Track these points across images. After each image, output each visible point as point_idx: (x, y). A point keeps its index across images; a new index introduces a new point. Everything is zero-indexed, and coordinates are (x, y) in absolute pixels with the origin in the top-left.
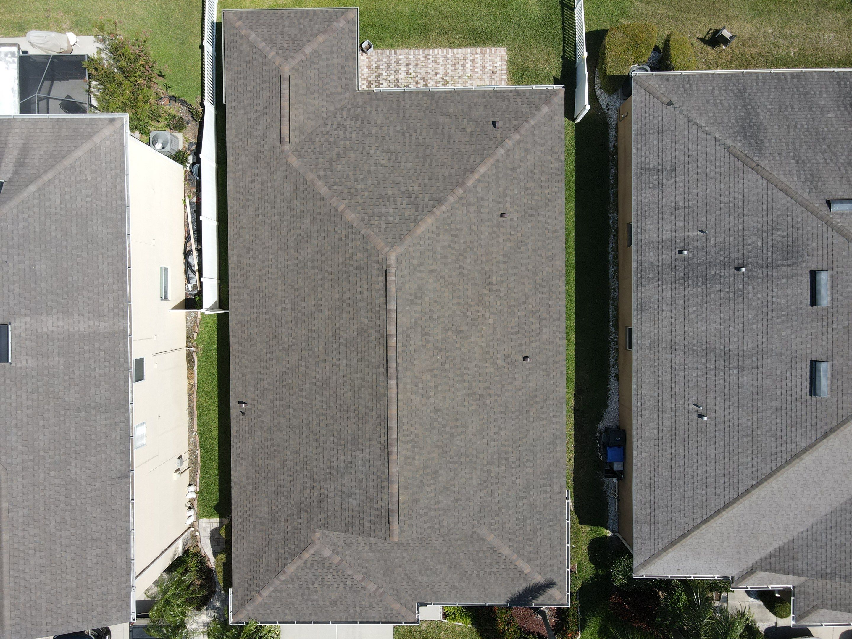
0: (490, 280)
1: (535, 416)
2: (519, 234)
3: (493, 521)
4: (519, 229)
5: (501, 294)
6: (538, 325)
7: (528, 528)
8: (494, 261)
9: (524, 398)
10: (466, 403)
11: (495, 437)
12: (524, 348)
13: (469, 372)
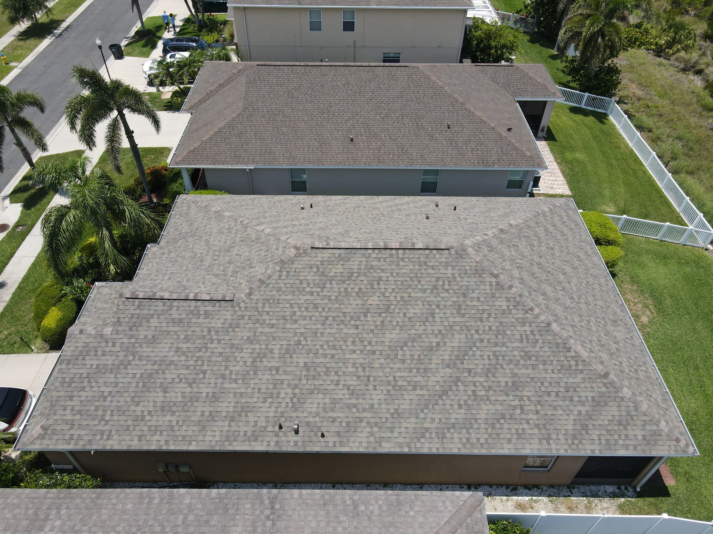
0: (405, 118)
1: (312, 144)
2: (437, 136)
3: (245, 117)
4: (441, 136)
5: (396, 124)
6: (375, 147)
7: (234, 139)
8: (418, 120)
9: (325, 137)
10: (325, 102)
11: (301, 119)
12: (360, 138)
13: (345, 104)
